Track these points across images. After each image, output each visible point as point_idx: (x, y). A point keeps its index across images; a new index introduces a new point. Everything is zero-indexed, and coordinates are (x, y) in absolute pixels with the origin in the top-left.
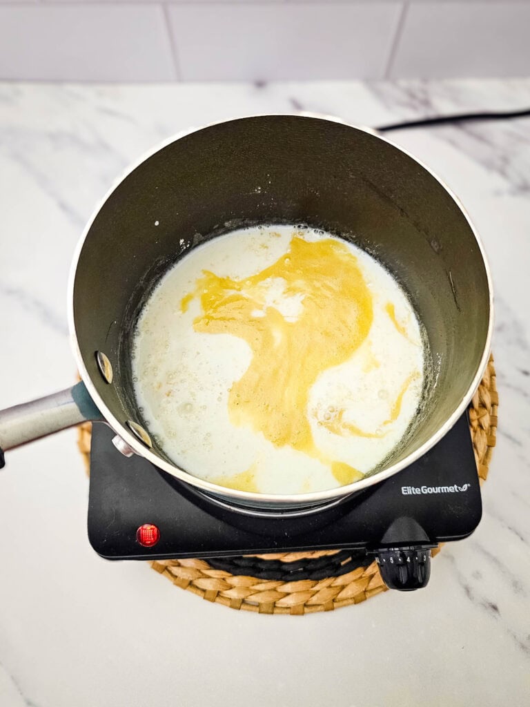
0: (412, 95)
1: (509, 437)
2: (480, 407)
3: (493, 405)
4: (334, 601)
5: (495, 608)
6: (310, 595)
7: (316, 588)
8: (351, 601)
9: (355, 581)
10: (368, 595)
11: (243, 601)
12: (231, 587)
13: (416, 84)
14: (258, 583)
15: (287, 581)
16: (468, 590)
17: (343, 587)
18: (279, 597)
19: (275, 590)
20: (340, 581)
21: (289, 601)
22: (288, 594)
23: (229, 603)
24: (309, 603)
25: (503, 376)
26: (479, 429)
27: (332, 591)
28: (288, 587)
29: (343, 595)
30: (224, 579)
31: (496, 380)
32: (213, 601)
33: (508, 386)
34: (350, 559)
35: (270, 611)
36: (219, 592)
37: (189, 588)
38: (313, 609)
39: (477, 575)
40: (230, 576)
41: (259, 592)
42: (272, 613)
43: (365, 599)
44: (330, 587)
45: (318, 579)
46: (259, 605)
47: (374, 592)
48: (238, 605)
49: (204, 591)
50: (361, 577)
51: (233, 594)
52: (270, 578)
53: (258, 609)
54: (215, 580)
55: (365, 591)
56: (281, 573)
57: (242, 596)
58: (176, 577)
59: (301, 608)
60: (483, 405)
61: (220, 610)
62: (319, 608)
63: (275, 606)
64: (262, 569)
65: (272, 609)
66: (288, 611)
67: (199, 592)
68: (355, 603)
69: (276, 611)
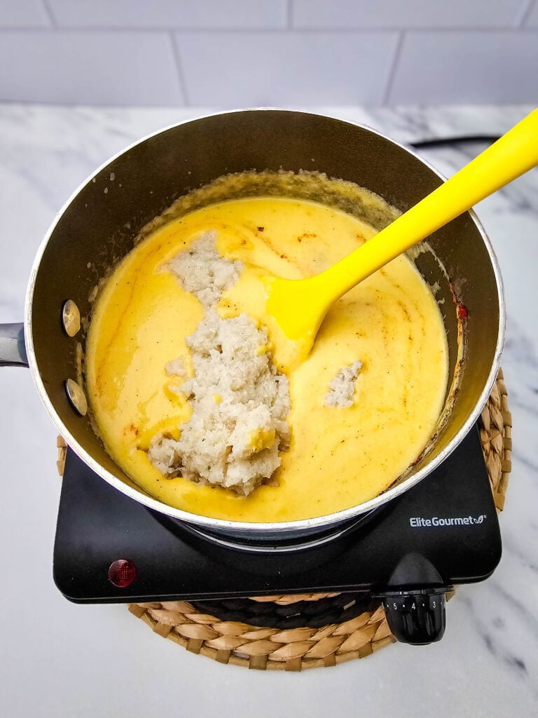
0: (410, 120)
1: (525, 462)
2: (491, 428)
3: (505, 426)
4: (336, 653)
5: (521, 664)
6: (308, 646)
7: (315, 638)
8: (355, 654)
9: (359, 629)
10: (374, 646)
11: (232, 653)
12: (218, 635)
13: (414, 110)
14: (250, 631)
15: (282, 629)
16: (488, 642)
17: (346, 637)
18: (273, 648)
19: (268, 639)
20: (342, 629)
21: (283, 653)
22: (283, 645)
23: (215, 655)
24: (308, 656)
25: (514, 395)
26: (491, 453)
27: (333, 642)
28: (283, 636)
29: (346, 645)
30: (210, 625)
31: (508, 399)
32: (198, 652)
33: (521, 406)
34: (354, 602)
35: (262, 665)
36: (204, 641)
37: (170, 635)
38: (312, 663)
39: (499, 623)
40: (218, 622)
41: (250, 641)
42: (265, 669)
43: (372, 652)
44: (331, 636)
45: (317, 627)
46: (249, 658)
47: (381, 643)
48: (225, 657)
49: (187, 639)
50: (367, 624)
51: (220, 644)
52: (263, 625)
53: (248, 663)
54: (201, 626)
55: (371, 642)
56: (276, 619)
57: (230, 647)
58: (157, 622)
59: (298, 662)
60: (494, 426)
61: (204, 664)
62: (319, 661)
63: (268, 660)
64: (254, 613)
65: (263, 663)
66: (282, 666)
67: (182, 641)
68: (360, 657)
69: (270, 665)
